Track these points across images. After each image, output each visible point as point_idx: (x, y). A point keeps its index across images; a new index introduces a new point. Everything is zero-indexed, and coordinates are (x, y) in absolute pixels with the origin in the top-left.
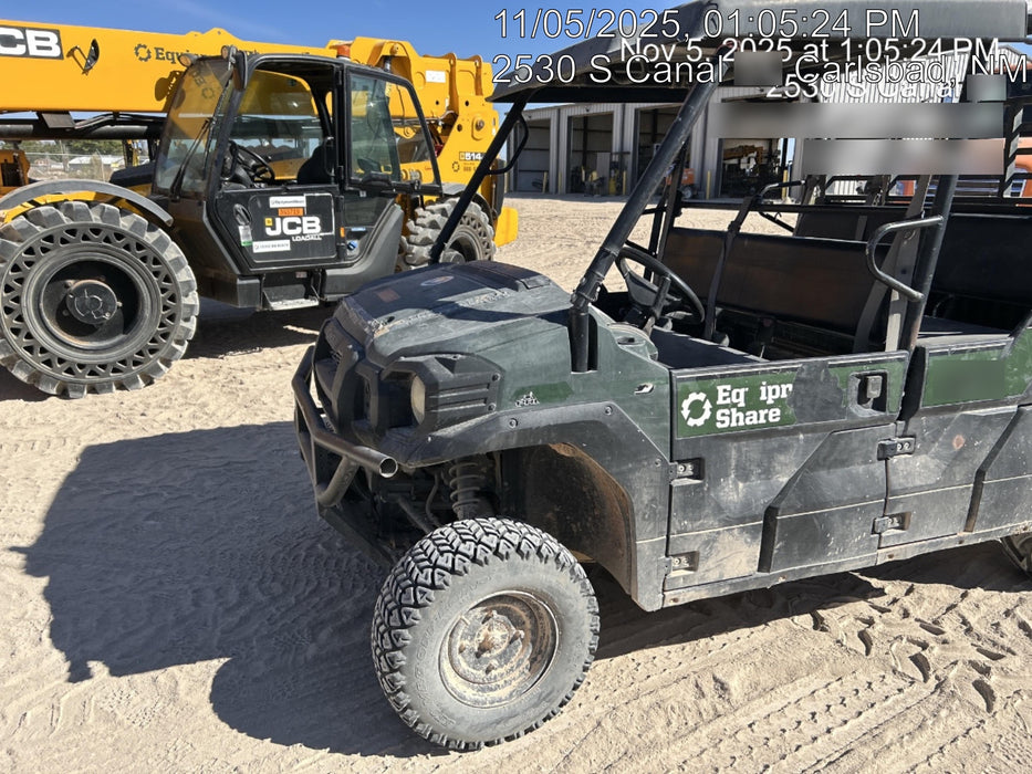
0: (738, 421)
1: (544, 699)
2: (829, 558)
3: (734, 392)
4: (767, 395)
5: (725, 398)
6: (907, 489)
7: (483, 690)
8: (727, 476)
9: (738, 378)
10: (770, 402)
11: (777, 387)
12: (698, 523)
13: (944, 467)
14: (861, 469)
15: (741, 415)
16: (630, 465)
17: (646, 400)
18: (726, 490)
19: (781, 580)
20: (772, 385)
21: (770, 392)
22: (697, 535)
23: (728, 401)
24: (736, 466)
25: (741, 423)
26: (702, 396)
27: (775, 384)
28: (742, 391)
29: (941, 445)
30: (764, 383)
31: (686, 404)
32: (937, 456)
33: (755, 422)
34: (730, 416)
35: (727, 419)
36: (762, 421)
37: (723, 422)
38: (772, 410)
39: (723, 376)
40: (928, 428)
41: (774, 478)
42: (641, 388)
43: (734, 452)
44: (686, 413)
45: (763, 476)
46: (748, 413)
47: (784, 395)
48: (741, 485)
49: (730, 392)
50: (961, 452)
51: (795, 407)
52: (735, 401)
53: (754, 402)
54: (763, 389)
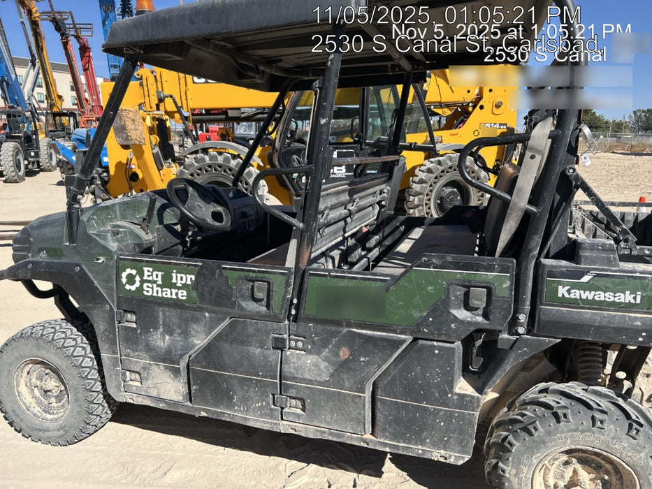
0: (157, 293)
1: (62, 428)
2: (235, 411)
3: (155, 273)
4: (177, 279)
5: (148, 276)
6: (297, 378)
7: (45, 412)
8: (156, 328)
9: (157, 265)
10: (179, 285)
11: (184, 276)
12: (137, 354)
13: (331, 371)
14: (258, 351)
15: (159, 289)
16: (91, 305)
17: (101, 268)
18: (155, 337)
19: (203, 414)
20: (180, 273)
21: (179, 279)
22: (137, 362)
23: (150, 278)
24: (163, 323)
25: (160, 295)
26: (134, 272)
27: (183, 273)
28: (160, 274)
29: (330, 351)
30: (175, 271)
31: (124, 275)
32: (326, 359)
33: (169, 296)
34: (152, 288)
35: (150, 290)
36: (174, 297)
37: (148, 291)
38: (180, 291)
39: (147, 261)
40: (317, 335)
41: (190, 340)
42: (98, 259)
43: (161, 314)
44: (124, 280)
45: (182, 336)
46: (164, 289)
47: (189, 282)
48: (167, 337)
49: (152, 273)
50: (346, 362)
51: (197, 292)
52: (155, 279)
53: (167, 283)
54: (174, 275)
